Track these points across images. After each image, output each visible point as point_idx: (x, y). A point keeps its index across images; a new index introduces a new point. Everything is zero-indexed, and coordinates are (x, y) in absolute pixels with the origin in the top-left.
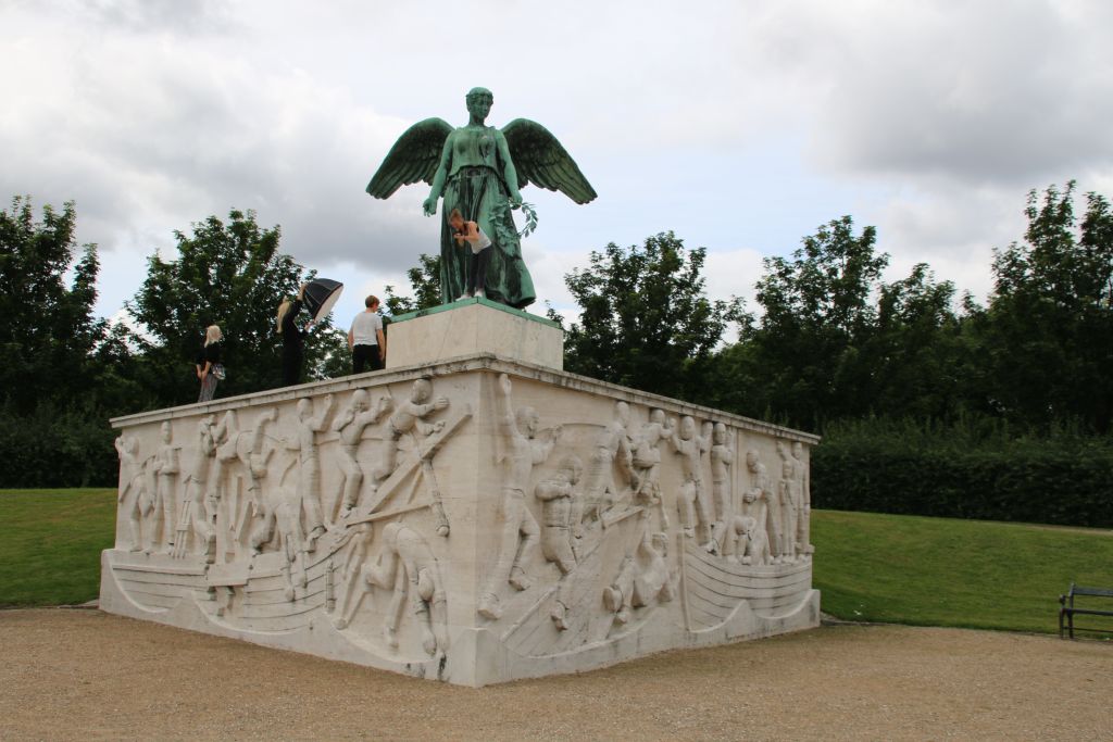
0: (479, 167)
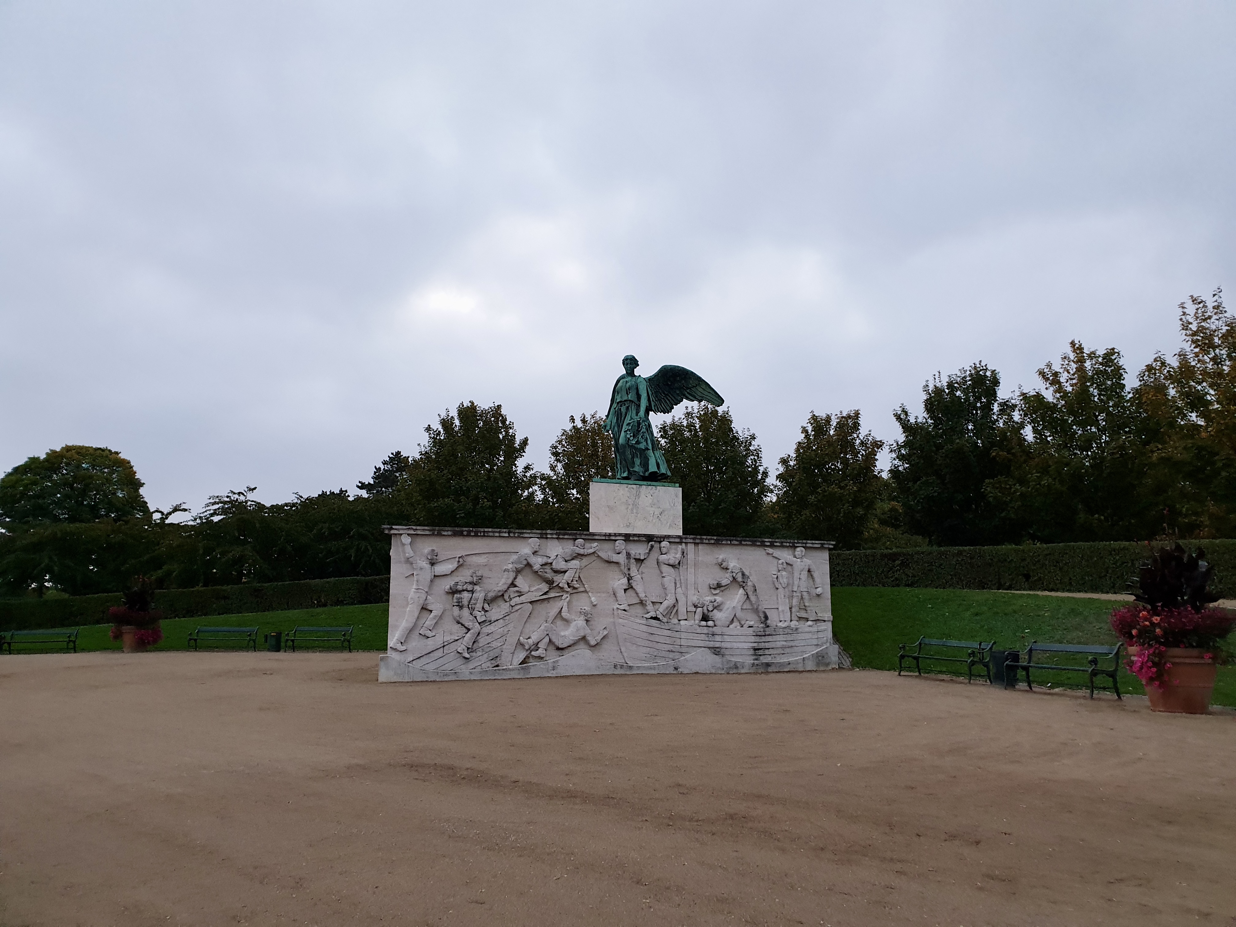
0: (625, 401)
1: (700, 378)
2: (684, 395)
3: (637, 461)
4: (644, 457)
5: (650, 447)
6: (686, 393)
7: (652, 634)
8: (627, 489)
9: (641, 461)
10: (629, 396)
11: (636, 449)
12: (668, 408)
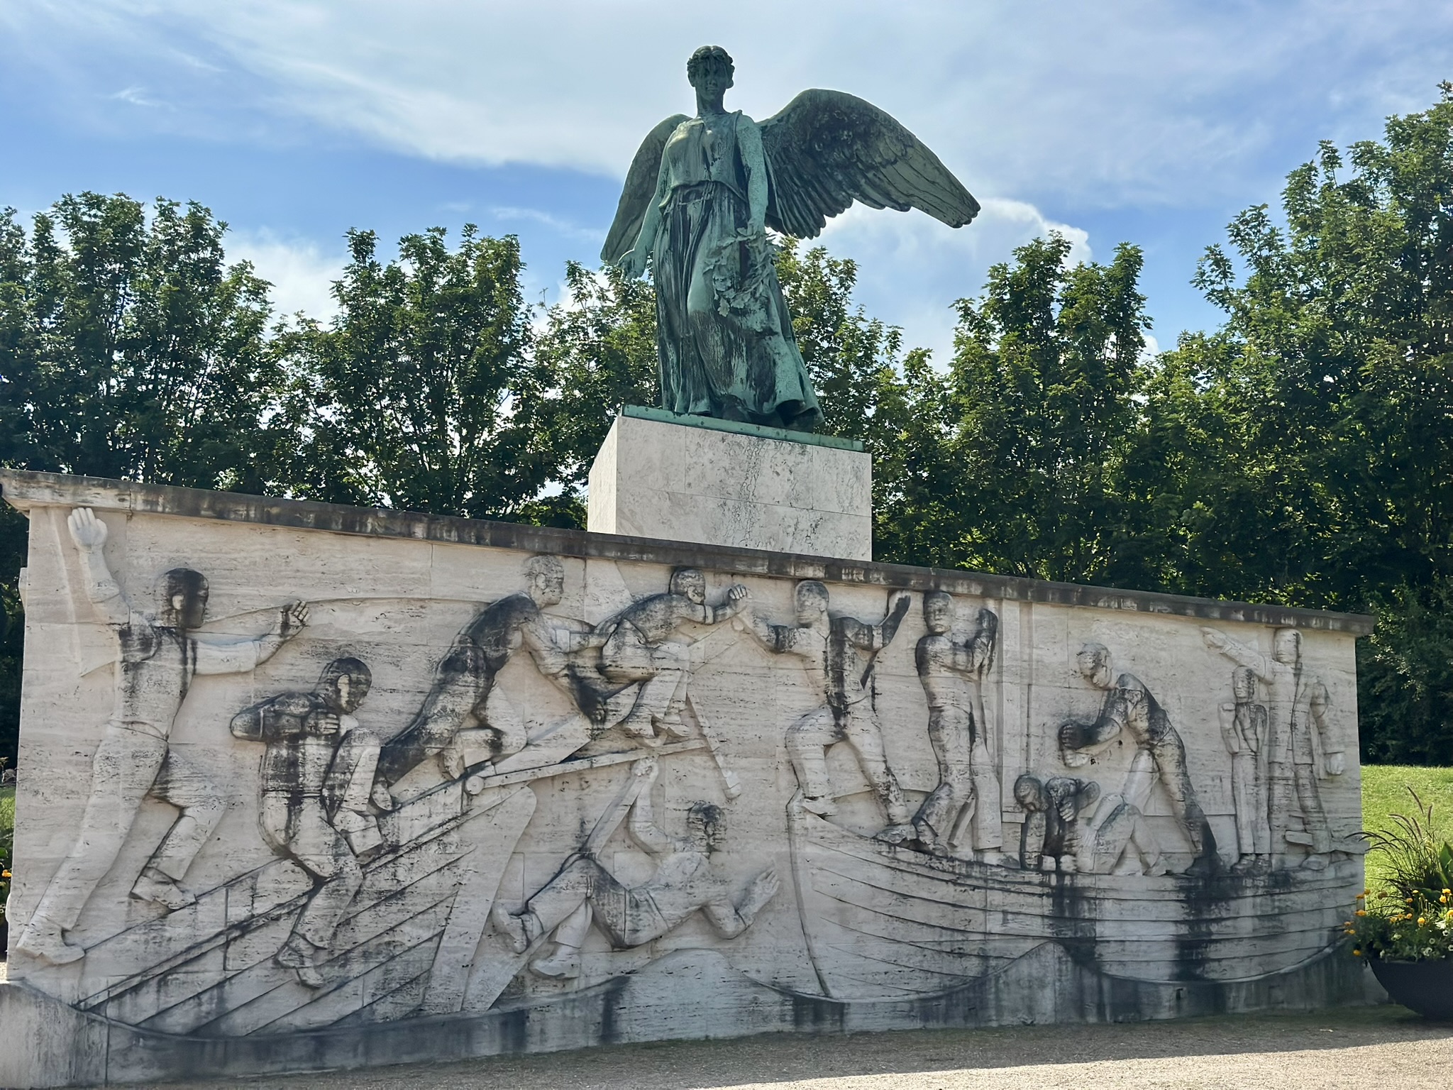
0: (701, 183)
1: (910, 137)
2: (857, 187)
3: (740, 368)
4: (761, 358)
5: (777, 327)
6: (863, 182)
7: (905, 896)
8: (722, 446)
9: (750, 368)
10: (713, 170)
11: (737, 330)
12: (811, 222)
